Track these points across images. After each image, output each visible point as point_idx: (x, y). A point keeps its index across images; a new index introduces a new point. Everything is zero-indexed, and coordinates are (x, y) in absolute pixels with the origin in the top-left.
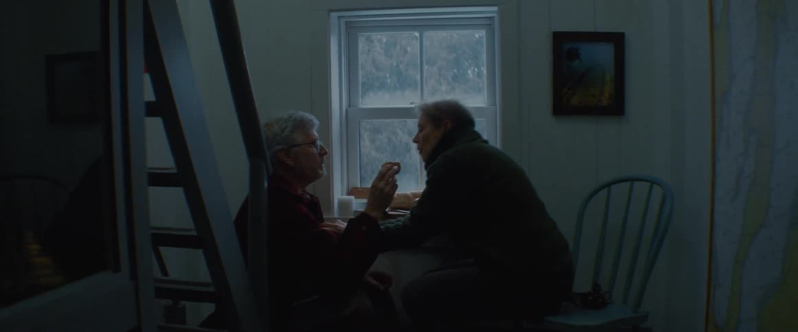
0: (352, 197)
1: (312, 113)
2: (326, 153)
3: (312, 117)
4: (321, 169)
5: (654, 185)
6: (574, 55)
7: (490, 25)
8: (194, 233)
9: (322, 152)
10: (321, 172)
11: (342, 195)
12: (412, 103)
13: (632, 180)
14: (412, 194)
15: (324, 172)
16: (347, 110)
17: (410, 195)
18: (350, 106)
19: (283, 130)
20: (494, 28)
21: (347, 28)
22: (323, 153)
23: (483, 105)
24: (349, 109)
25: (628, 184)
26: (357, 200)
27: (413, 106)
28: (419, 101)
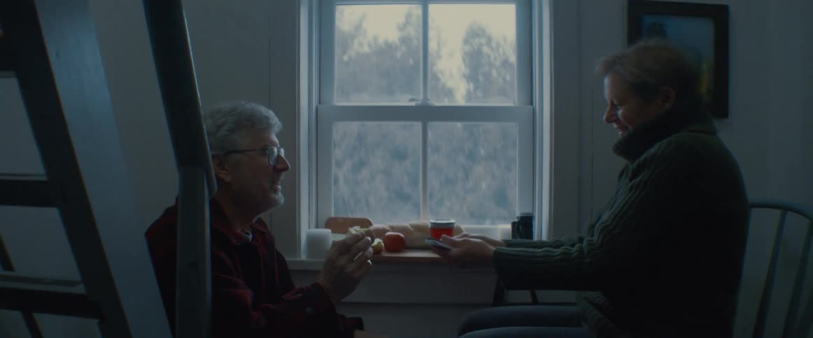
0: (329, 231)
1: (269, 106)
2: (286, 169)
3: (271, 114)
4: (275, 191)
8: (80, 289)
9: (280, 166)
10: (273, 195)
11: (309, 228)
12: (411, 100)
14: (413, 226)
15: (280, 197)
16: (317, 108)
18: (320, 103)
19: (219, 127)
22: (279, 168)
23: (511, 104)
24: (319, 107)
26: (335, 235)
27: (413, 104)
28: (421, 97)
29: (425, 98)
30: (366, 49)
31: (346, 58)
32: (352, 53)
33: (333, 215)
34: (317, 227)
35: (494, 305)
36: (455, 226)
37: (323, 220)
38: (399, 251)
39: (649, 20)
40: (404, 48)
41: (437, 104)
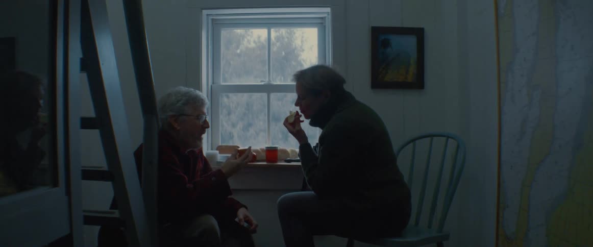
0: (218, 152)
5: (449, 139)
6: (386, 44)
7: (322, 23)
8: (106, 169)
11: (208, 150)
12: (262, 81)
13: (431, 136)
14: (261, 149)
16: (211, 86)
17: (259, 150)
18: (213, 83)
20: (325, 26)
21: (212, 24)
24: (213, 85)
25: (429, 139)
27: (263, 83)
28: (267, 80)
29: (270, 81)
30: (253, 45)
31: (238, 51)
32: (242, 47)
33: (220, 144)
34: (212, 150)
35: (302, 190)
36: (279, 148)
37: (215, 147)
38: (253, 162)
39: (382, 37)
40: (278, 44)
41: (275, 83)
